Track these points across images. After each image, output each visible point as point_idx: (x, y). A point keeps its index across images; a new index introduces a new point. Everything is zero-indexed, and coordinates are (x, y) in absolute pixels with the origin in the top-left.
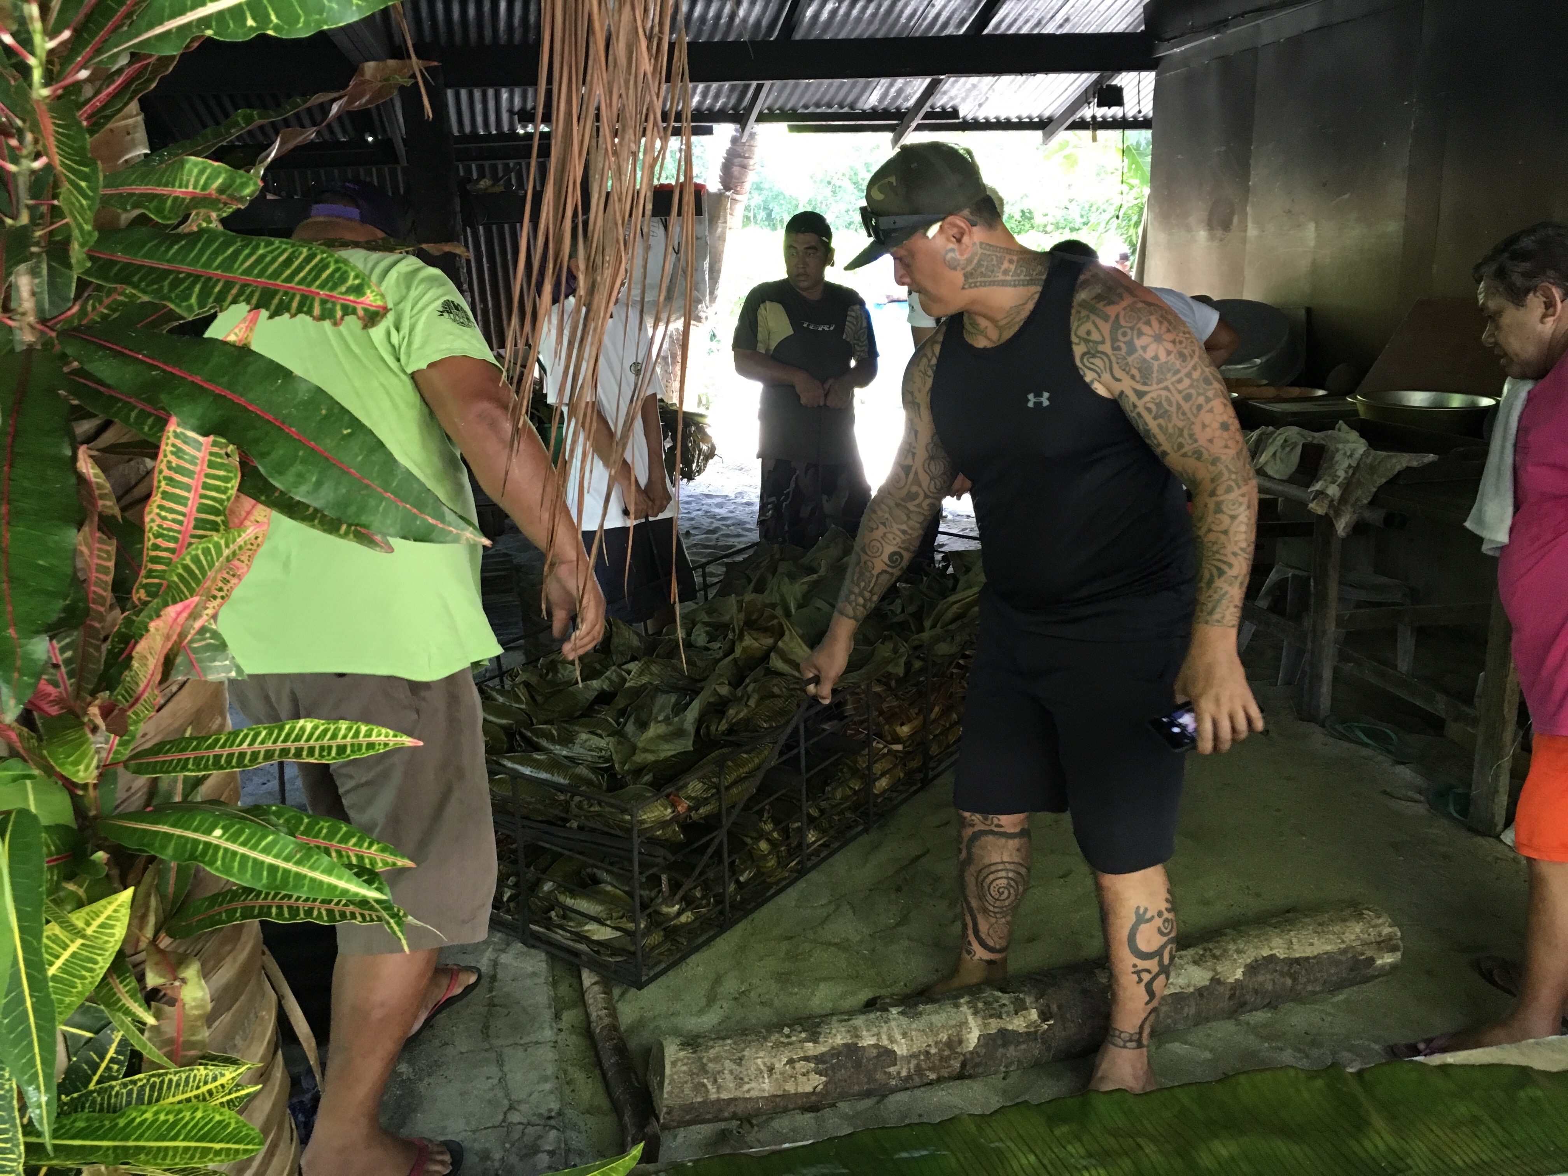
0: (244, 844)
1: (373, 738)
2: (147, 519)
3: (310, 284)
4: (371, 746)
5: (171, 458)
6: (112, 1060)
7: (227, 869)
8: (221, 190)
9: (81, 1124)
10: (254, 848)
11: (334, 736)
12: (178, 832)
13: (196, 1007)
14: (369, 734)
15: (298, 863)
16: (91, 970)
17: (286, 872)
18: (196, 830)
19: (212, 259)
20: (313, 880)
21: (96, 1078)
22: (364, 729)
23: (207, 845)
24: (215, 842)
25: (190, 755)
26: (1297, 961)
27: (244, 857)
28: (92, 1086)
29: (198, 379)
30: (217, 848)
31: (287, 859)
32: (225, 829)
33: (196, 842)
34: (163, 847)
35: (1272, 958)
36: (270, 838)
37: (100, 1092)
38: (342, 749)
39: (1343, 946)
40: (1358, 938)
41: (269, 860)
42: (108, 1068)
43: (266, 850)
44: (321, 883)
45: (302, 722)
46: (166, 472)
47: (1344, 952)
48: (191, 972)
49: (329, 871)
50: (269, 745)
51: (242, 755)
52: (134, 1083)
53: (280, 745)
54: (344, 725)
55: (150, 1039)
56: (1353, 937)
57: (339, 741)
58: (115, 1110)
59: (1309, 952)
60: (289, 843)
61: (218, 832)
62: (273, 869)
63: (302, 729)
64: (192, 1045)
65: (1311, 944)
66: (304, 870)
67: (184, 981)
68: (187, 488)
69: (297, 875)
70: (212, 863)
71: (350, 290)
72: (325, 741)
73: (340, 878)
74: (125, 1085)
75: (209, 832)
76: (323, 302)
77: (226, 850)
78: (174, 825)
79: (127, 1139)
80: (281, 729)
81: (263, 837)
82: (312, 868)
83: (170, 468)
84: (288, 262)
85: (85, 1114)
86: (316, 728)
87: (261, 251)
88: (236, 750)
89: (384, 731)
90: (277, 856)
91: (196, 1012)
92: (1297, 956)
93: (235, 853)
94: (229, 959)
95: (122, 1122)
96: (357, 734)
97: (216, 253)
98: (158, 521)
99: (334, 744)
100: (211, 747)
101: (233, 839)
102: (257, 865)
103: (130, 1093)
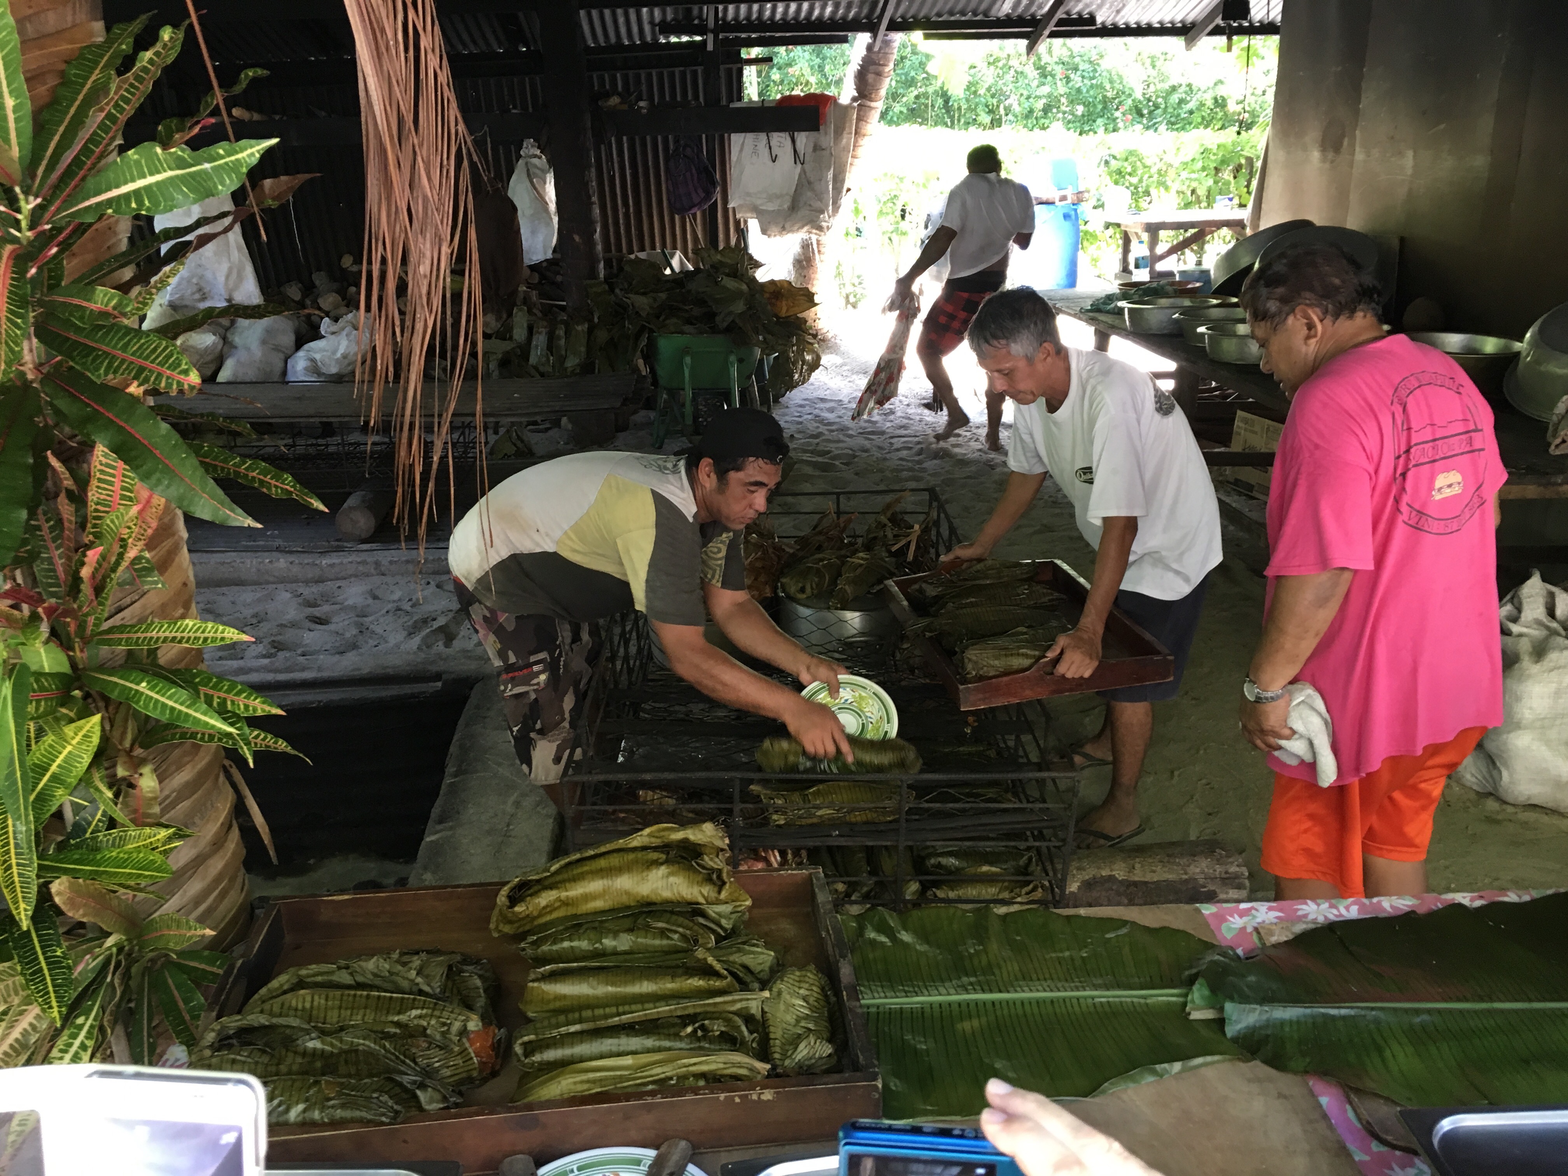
0: (157, 693)
1: (225, 635)
2: (90, 494)
3: (163, 366)
4: (223, 639)
5: (101, 458)
6: (99, 820)
7: (146, 707)
8: (114, 308)
9: (76, 857)
10: (163, 695)
11: (203, 632)
12: (122, 682)
13: (150, 792)
14: (223, 632)
15: (188, 707)
16: (80, 763)
17: (180, 711)
18: (131, 682)
19: (117, 344)
20: (195, 718)
21: (90, 831)
22: (221, 628)
23: (137, 691)
24: (142, 690)
25: (125, 636)
26: (1135, 884)
27: (157, 701)
28: (88, 835)
29: (110, 415)
30: (142, 693)
31: (182, 704)
32: (148, 682)
33: (131, 689)
34: (112, 691)
35: (1111, 878)
36: (173, 690)
37: (92, 839)
38: (206, 639)
39: (1185, 877)
40: (1203, 872)
41: (170, 703)
42: (97, 825)
43: (170, 698)
45: (187, 621)
46: (99, 467)
47: (1186, 881)
48: (147, 770)
49: (205, 714)
50: (167, 634)
51: (151, 638)
52: (110, 834)
53: (173, 634)
54: (210, 625)
55: (121, 810)
56: (1198, 870)
57: (206, 635)
58: (97, 850)
59: (1149, 877)
60: (184, 694)
61: (144, 684)
62: (173, 709)
63: (187, 625)
64: (149, 816)
65: (1154, 872)
66: (190, 711)
67: (141, 775)
68: (113, 476)
69: (187, 714)
70: (137, 702)
71: (180, 373)
72: (198, 634)
73: (211, 718)
74: (105, 836)
75: (138, 684)
76: (168, 378)
77: (147, 695)
78: (121, 678)
79: (99, 866)
80: (175, 624)
81: (169, 690)
82: (196, 711)
83: (101, 464)
84: (155, 349)
85: (80, 851)
86: (194, 625)
87: (143, 341)
88: (149, 635)
89: (232, 630)
90: (176, 702)
91: (150, 795)
92: (1136, 879)
93: (152, 698)
94: (189, 767)
95: (99, 857)
96: (216, 632)
97: (121, 339)
98: (97, 495)
99: (203, 636)
100: (136, 632)
101: (150, 689)
102: (164, 705)
103: (108, 840)
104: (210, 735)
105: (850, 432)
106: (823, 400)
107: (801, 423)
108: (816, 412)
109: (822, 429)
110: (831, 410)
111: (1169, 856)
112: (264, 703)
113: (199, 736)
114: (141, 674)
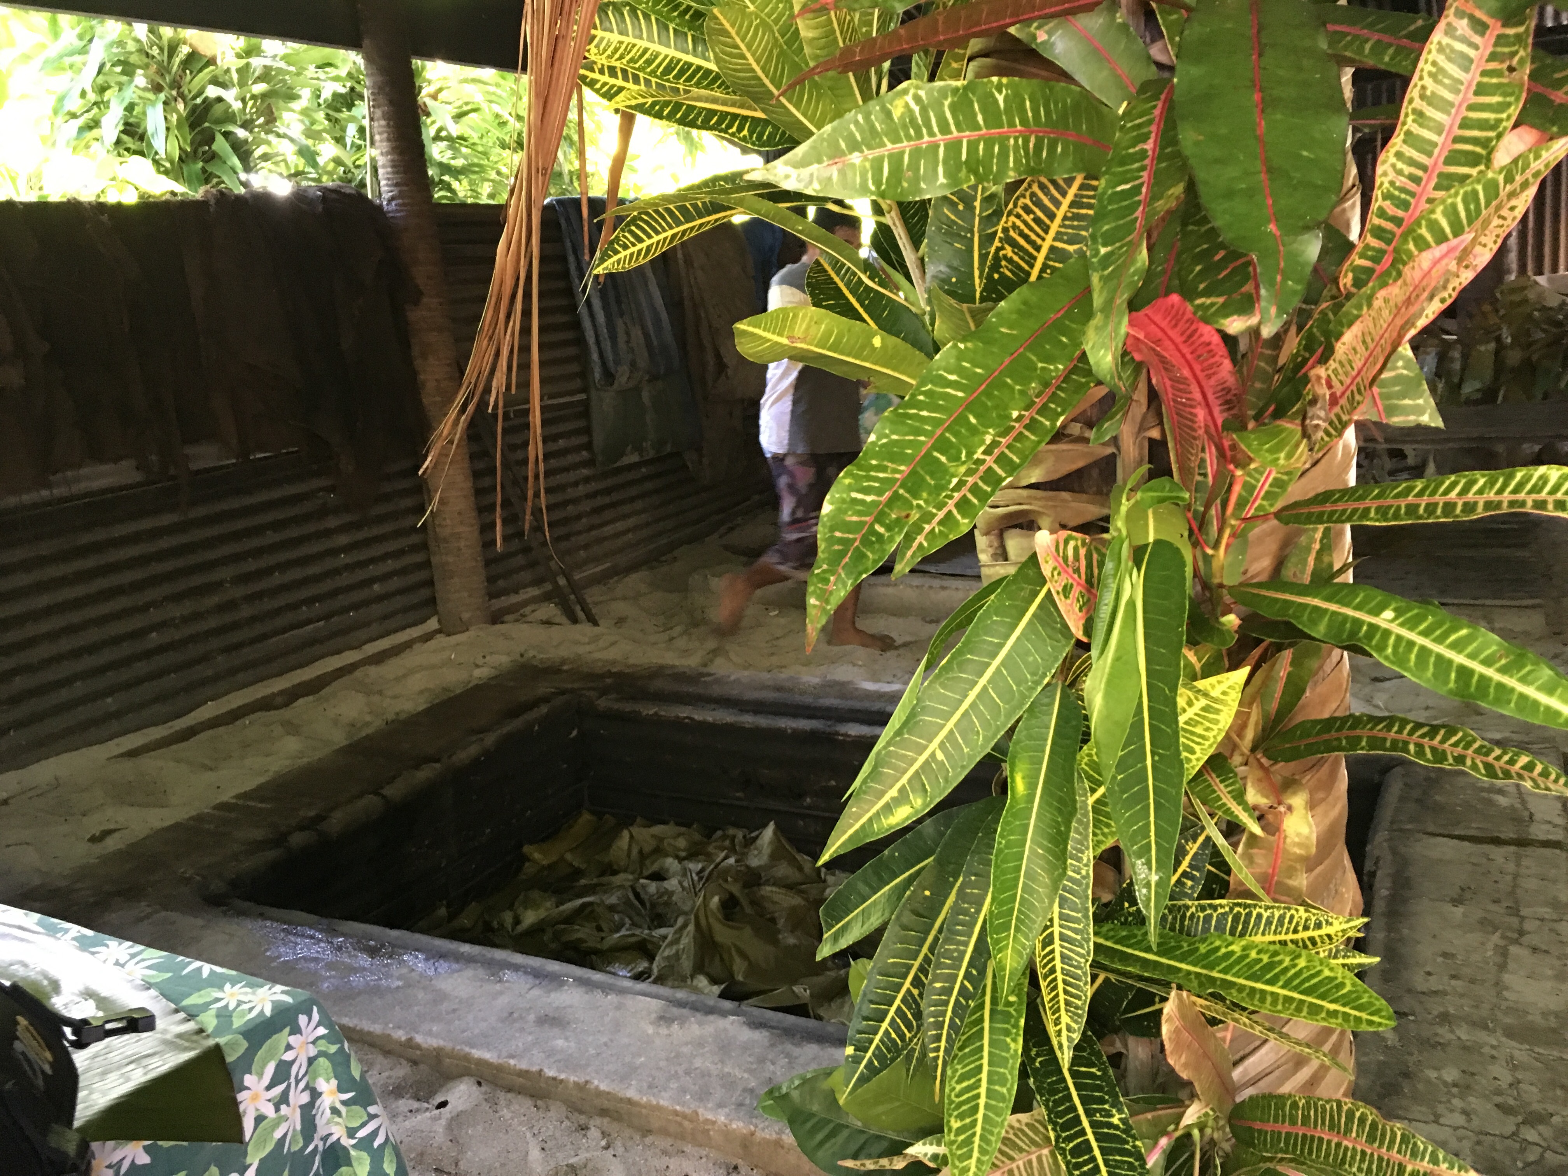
0: (1425, 633)
2: (1379, 170)
7: (1402, 661)
10: (1439, 640)
12: (1333, 607)
13: (1299, 845)
15: (1503, 670)
17: (1484, 680)
18: (1358, 608)
20: (1523, 697)
23: (1373, 628)
24: (1384, 625)
27: (1425, 650)
30: (1387, 633)
31: (1487, 662)
32: (1399, 612)
33: (1358, 623)
34: (1314, 622)
36: (1464, 632)
41: (1459, 659)
43: (1456, 646)
44: (1536, 704)
46: (1417, 104)
48: (1298, 800)
53: (1509, 495)
60: (1491, 642)
61: (1389, 614)
62: (1464, 673)
63: (1544, 479)
66: (1510, 682)
67: (1290, 808)
69: (1500, 686)
70: (1381, 648)
74: (1203, 908)
75: (1376, 612)
77: (1399, 638)
78: (1329, 599)
79: (1210, 968)
80: (1510, 476)
82: (1523, 680)
90: (1472, 656)
91: (1298, 851)
93: (1411, 644)
98: (1392, 175)
101: (1410, 625)
102: (1443, 663)
103: (1208, 918)
114: (1379, 596)
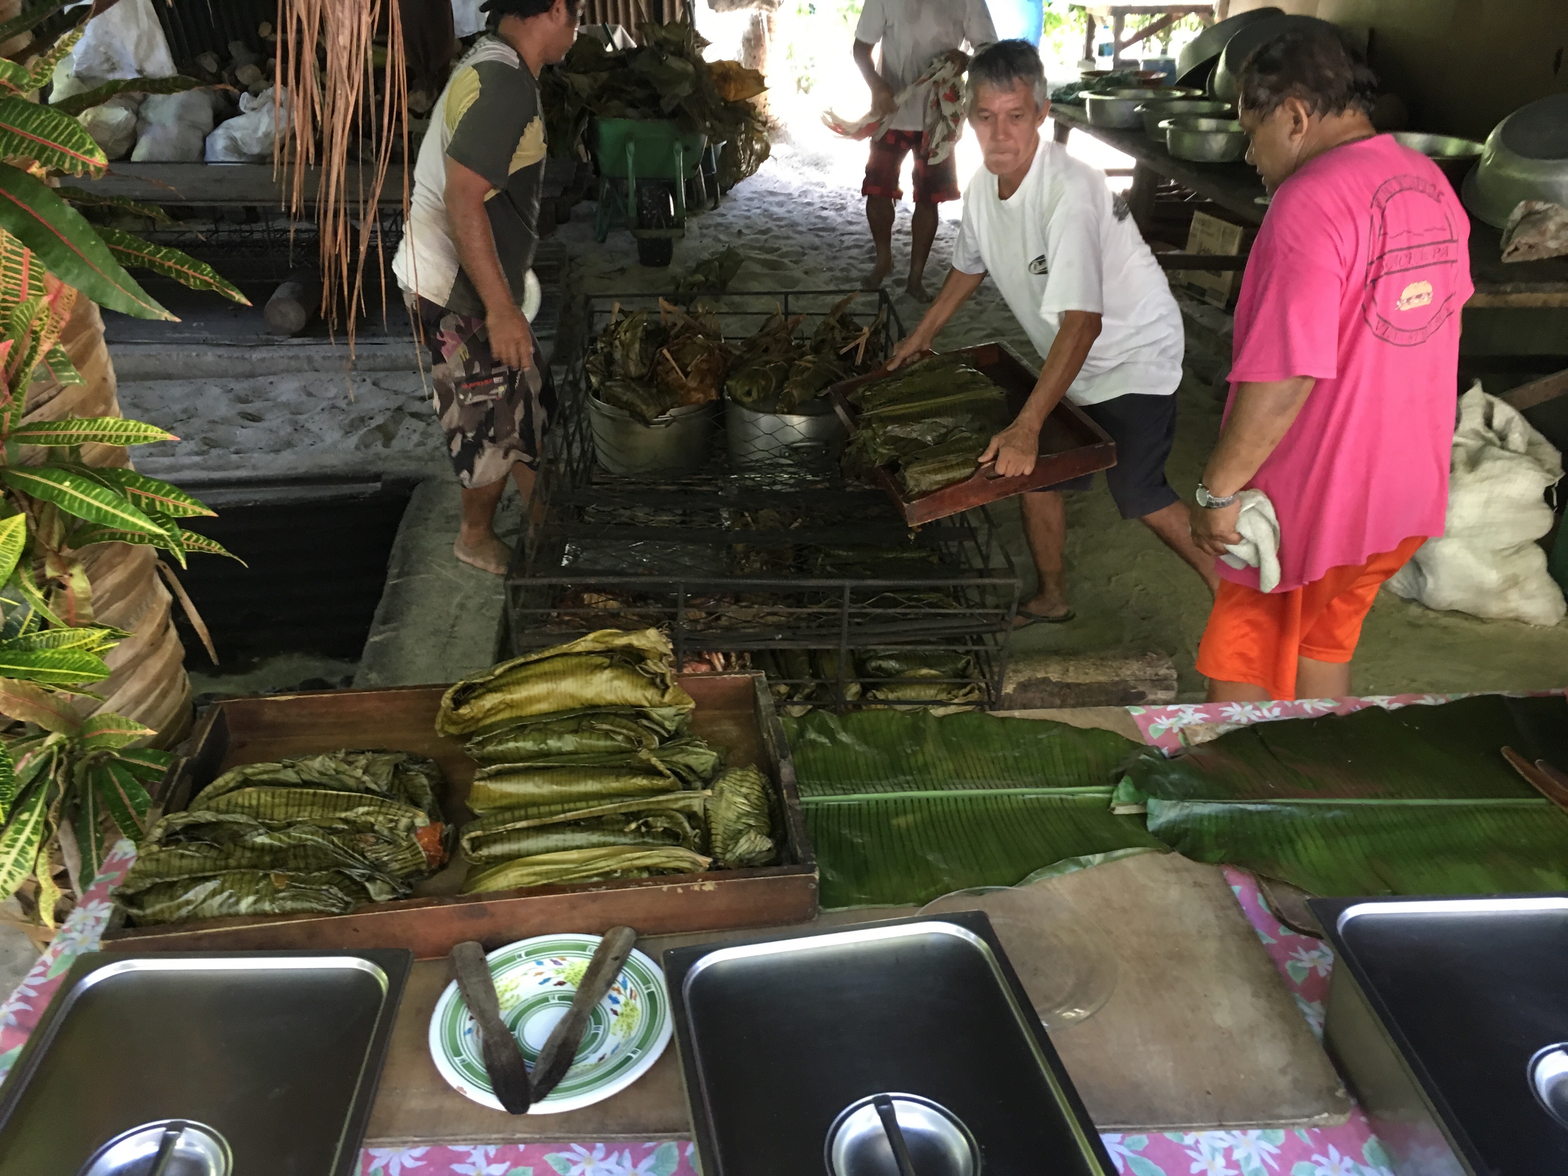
0: (82, 492)
1: (149, 433)
3: (66, 145)
4: (146, 438)
6: (31, 621)
7: (71, 507)
8: (10, 80)
9: (10, 657)
10: (88, 495)
11: (125, 430)
12: (43, 480)
13: (82, 593)
14: (145, 431)
15: (114, 507)
16: (7, 563)
17: (107, 512)
18: (54, 481)
19: (14, 120)
20: (122, 519)
21: (22, 631)
22: (143, 426)
23: (60, 491)
24: (65, 489)
25: (43, 433)
26: (1068, 686)
27: (82, 501)
28: (20, 635)
29: (12, 197)
30: (66, 493)
31: (108, 504)
32: (72, 482)
33: (54, 488)
34: (35, 490)
35: (1046, 681)
36: (98, 490)
37: (25, 639)
38: (128, 438)
39: (1117, 679)
40: (1133, 674)
41: (96, 503)
42: (29, 625)
43: (96, 497)
45: (107, 419)
46: (5, 254)
47: (1116, 683)
48: (77, 570)
49: (132, 514)
50: (87, 432)
51: (71, 436)
52: (43, 635)
53: (94, 432)
54: (132, 423)
55: (53, 610)
56: (1129, 673)
57: (128, 433)
58: (31, 650)
59: (1082, 679)
60: (109, 494)
61: (67, 483)
62: (99, 509)
63: (108, 423)
64: (83, 616)
65: (1087, 674)
66: (117, 512)
67: (71, 575)
68: (20, 264)
69: (113, 515)
70: (62, 502)
71: (85, 153)
72: (120, 433)
73: (140, 518)
74: (38, 636)
75: (61, 483)
76: (72, 158)
77: (71, 495)
78: (44, 477)
79: (34, 666)
80: (96, 421)
81: (95, 489)
82: (123, 511)
83: (7, 251)
84: (56, 128)
85: (14, 652)
86: (115, 423)
87: (43, 117)
88: (69, 433)
89: (156, 429)
90: (101, 502)
91: (82, 596)
92: (1070, 681)
93: (76, 498)
94: (121, 567)
95: (33, 657)
96: (138, 430)
99: (125, 434)
100: (56, 429)
101: (76, 488)
102: (89, 505)
103: (41, 641)
104: (140, 536)
105: (800, 228)
106: (772, 193)
107: (748, 218)
108: (765, 206)
109: (772, 224)
110: (780, 204)
111: (1102, 659)
112: (194, 504)
113: (129, 537)
114: (63, 474)
